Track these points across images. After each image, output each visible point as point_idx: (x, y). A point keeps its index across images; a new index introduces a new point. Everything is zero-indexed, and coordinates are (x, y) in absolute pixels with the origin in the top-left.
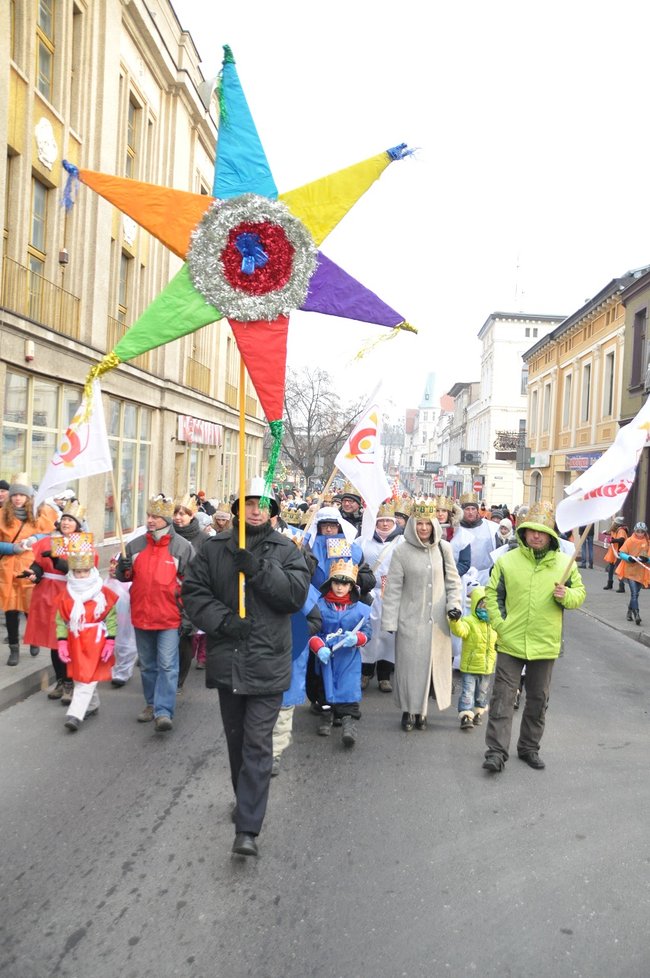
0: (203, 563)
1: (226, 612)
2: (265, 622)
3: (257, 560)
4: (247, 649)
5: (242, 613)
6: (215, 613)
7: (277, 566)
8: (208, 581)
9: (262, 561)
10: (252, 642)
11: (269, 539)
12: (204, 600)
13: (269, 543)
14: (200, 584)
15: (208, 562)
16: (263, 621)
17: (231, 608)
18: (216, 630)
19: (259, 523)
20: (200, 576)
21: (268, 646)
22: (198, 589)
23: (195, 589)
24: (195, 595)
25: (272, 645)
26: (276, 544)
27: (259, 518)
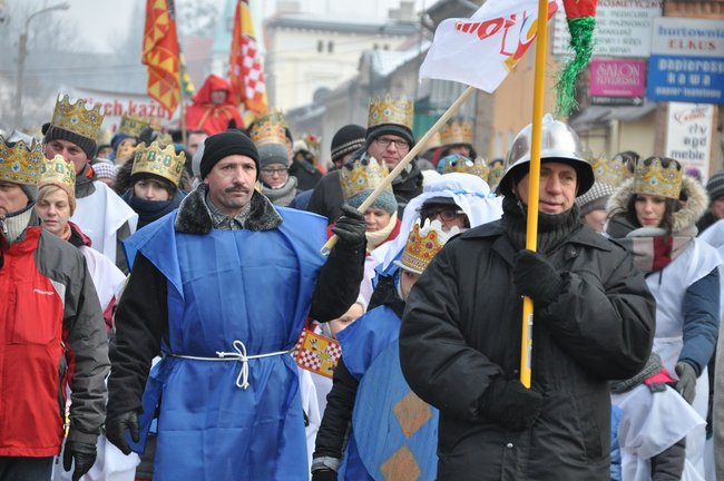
0: (447, 279)
1: (494, 370)
2: (570, 393)
3: (558, 273)
4: (533, 442)
5: (526, 380)
6: (473, 371)
7: (595, 286)
8: (456, 311)
9: (565, 276)
10: (542, 429)
11: (575, 239)
12: (450, 347)
13: (577, 246)
14: (441, 317)
15: (455, 278)
16: (564, 392)
17: (502, 365)
18: (473, 405)
19: (559, 210)
20: (443, 302)
21: (577, 444)
22: (439, 324)
23: (434, 325)
24: (434, 337)
25: (580, 440)
26: (589, 249)
27: (560, 199)
